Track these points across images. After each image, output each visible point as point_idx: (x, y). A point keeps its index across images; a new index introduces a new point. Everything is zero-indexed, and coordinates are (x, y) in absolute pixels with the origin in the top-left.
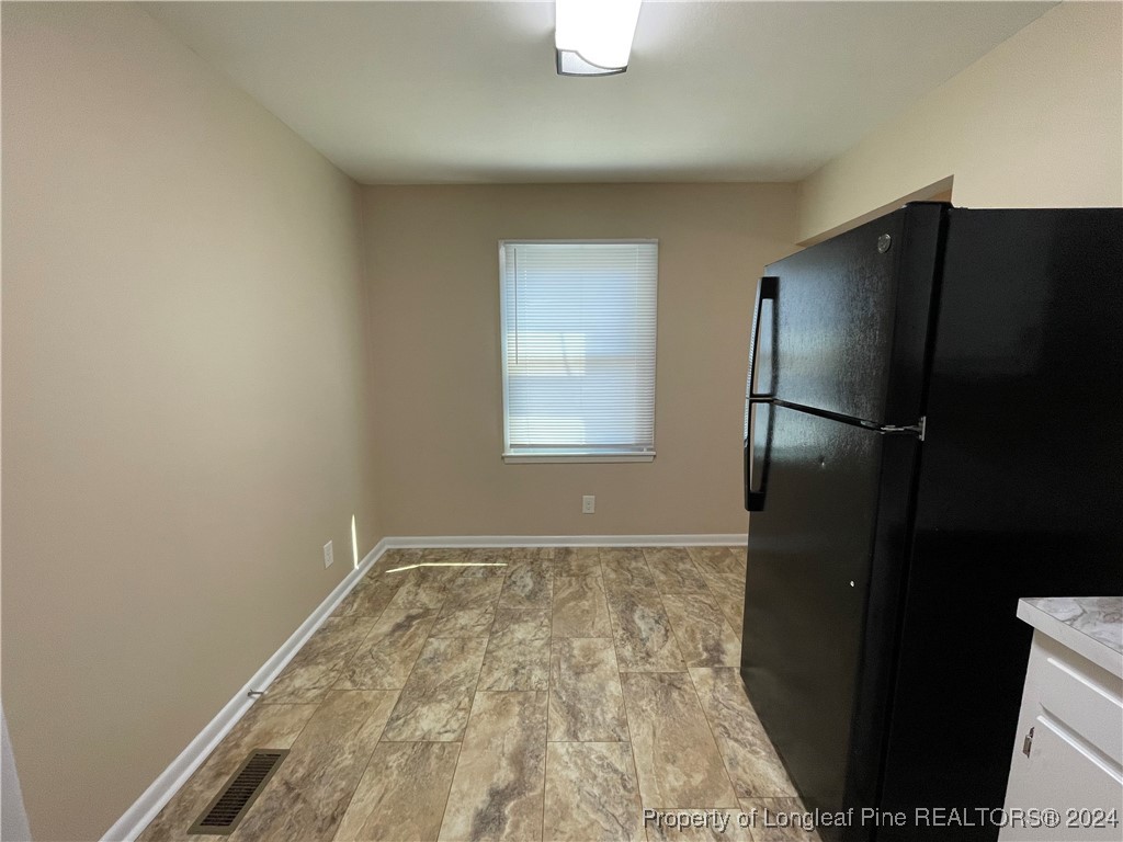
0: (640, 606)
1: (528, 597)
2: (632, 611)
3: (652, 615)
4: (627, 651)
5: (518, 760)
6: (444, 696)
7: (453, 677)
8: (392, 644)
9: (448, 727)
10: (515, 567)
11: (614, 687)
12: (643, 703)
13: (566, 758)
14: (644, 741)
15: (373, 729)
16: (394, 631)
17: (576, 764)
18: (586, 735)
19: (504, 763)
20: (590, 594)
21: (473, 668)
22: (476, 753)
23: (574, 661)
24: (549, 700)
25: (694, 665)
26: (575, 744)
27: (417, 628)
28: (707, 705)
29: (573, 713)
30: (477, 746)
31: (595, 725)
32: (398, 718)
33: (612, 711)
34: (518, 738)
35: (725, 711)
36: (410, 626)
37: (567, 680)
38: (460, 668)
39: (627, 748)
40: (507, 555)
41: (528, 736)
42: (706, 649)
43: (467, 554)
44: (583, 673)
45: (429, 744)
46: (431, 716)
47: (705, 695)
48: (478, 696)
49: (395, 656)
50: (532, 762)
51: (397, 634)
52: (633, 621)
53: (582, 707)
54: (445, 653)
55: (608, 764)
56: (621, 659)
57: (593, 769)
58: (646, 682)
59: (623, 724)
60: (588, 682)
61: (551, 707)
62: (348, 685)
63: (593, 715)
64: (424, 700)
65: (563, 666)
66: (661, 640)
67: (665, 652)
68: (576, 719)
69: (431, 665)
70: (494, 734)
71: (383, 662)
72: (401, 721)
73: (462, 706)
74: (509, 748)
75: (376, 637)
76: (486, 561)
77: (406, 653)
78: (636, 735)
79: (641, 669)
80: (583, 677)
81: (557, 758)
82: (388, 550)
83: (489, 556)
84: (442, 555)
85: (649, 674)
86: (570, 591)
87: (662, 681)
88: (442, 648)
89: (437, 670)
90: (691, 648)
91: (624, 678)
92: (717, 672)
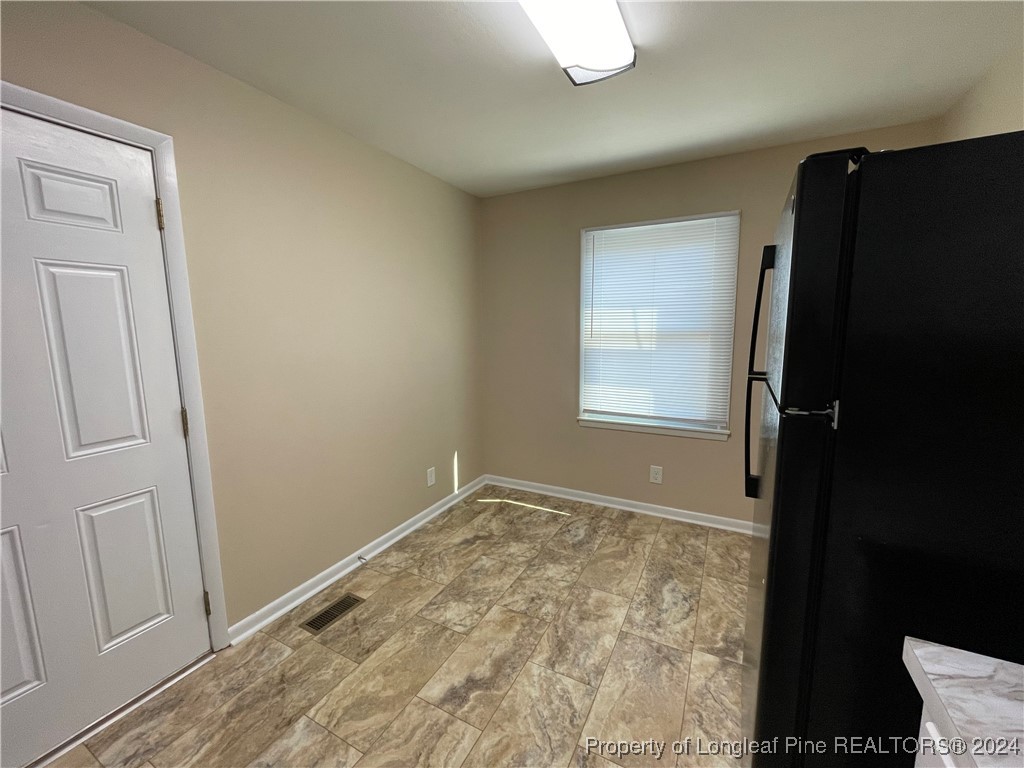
0: (676, 580)
1: (574, 545)
2: (665, 582)
3: (684, 591)
4: (639, 616)
5: (499, 665)
6: (471, 600)
7: (484, 589)
8: (456, 552)
9: (463, 623)
10: (577, 518)
11: (609, 641)
12: (628, 664)
13: (536, 679)
14: (611, 694)
15: (417, 605)
16: (462, 543)
17: (541, 686)
18: (561, 668)
19: (488, 662)
20: (631, 557)
21: (502, 587)
22: (472, 648)
23: (585, 607)
24: (547, 631)
25: (702, 650)
26: (549, 671)
27: (478, 546)
28: (694, 689)
29: (560, 647)
30: (475, 643)
31: (575, 663)
32: (435, 604)
33: (595, 658)
34: (508, 649)
35: (710, 702)
36: (473, 543)
37: (570, 620)
38: (493, 583)
39: (591, 693)
40: (574, 508)
41: (516, 651)
42: (725, 639)
43: (543, 500)
44: (588, 620)
45: (445, 629)
46: (456, 611)
47: (697, 680)
48: (495, 608)
49: (453, 561)
50: (509, 670)
51: (463, 546)
52: (660, 592)
53: (571, 645)
54: (487, 571)
55: (568, 698)
56: (629, 620)
57: (553, 696)
58: (642, 647)
59: (600, 672)
60: (588, 628)
61: (545, 636)
62: (416, 571)
63: (576, 655)
64: (457, 598)
65: (574, 608)
66: (680, 616)
67: (678, 628)
68: (560, 653)
69: (474, 576)
70: (492, 639)
71: (444, 563)
72: (435, 607)
73: (480, 611)
74: (497, 654)
75: (448, 544)
76: (555, 508)
77: (462, 562)
78: (606, 686)
79: (644, 634)
80: (585, 623)
81: (529, 676)
82: (486, 485)
83: (560, 504)
84: (523, 496)
85: (649, 641)
86: (614, 549)
87: (658, 651)
88: (488, 565)
89: (476, 580)
90: (709, 633)
91: (622, 636)
92: (724, 665)
